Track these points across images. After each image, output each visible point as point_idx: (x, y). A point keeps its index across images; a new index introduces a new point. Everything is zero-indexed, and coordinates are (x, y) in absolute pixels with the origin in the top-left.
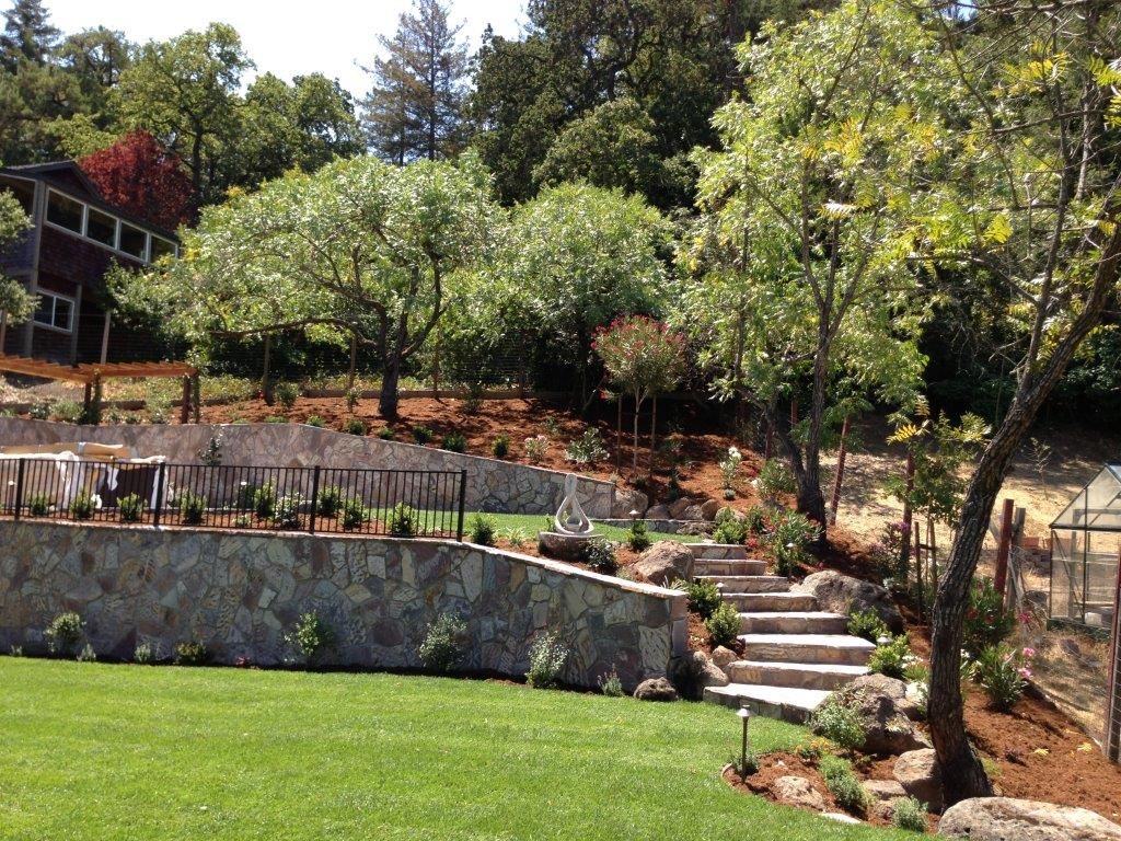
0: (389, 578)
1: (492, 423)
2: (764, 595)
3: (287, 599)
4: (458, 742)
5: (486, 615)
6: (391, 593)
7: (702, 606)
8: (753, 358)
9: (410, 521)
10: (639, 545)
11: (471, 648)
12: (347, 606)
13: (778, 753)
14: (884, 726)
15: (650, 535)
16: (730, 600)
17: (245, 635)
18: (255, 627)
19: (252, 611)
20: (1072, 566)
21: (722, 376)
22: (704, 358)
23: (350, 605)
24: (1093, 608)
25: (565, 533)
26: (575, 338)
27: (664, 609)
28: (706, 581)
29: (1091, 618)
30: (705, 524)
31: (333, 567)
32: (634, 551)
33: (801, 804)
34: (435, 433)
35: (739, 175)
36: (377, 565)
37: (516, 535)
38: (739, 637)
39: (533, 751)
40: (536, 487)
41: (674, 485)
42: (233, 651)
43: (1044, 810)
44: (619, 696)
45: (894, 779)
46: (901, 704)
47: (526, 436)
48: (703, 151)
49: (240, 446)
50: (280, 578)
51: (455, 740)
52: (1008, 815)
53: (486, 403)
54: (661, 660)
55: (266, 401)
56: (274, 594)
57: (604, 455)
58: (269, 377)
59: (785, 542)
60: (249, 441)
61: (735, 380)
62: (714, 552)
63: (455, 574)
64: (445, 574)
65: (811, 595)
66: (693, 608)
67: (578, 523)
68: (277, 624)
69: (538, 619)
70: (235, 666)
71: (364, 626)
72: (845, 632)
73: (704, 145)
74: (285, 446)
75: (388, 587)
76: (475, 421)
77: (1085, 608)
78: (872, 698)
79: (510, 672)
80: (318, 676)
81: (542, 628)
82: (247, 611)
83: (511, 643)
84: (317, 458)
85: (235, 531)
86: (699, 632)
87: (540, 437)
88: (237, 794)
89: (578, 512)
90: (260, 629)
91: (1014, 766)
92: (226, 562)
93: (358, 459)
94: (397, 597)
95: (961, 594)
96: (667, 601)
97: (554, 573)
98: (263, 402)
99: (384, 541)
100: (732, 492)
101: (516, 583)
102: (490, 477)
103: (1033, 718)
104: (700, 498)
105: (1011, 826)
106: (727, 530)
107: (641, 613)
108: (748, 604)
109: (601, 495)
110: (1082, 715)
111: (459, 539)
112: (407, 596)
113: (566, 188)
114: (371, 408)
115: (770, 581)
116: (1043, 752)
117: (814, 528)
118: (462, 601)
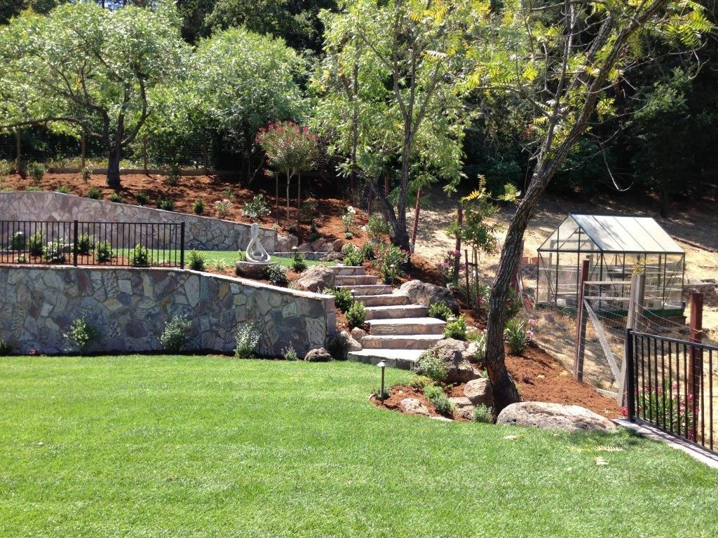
0: (134, 294)
1: (188, 191)
2: (378, 296)
3: (60, 310)
4: (201, 393)
5: (204, 315)
6: (137, 304)
7: (343, 305)
8: (362, 150)
9: (146, 257)
10: (299, 268)
11: (195, 336)
12: (106, 313)
13: (398, 386)
14: (457, 367)
15: (305, 262)
16: (359, 300)
17: (33, 334)
18: (40, 330)
19: (36, 319)
20: (549, 273)
21: (344, 161)
22: (331, 150)
23: (108, 312)
24: (561, 296)
25: (253, 262)
26: (243, 136)
27: (321, 307)
28: (343, 289)
29: (560, 301)
30: (337, 254)
31: (94, 288)
32: (296, 271)
33: (417, 413)
34: (151, 198)
35: (353, 30)
36: (126, 286)
37: (220, 263)
38: (366, 322)
39: (251, 395)
40: (225, 233)
41: (314, 230)
42: (25, 346)
43: (555, 407)
44: (296, 360)
45: (464, 396)
46: (465, 354)
47: (215, 200)
48: (327, 12)
49: (8, 207)
50: (55, 296)
51: (198, 392)
52: (536, 411)
53: (184, 178)
54: (320, 338)
55: (21, 175)
56: (52, 307)
57: (268, 212)
58: (22, 159)
59: (388, 264)
60: (15, 204)
61: (352, 163)
62: (346, 271)
63: (181, 290)
64: (174, 290)
65: (405, 295)
66: (337, 306)
67: (261, 255)
68: (55, 327)
69: (239, 316)
70: (29, 355)
71: (119, 325)
72: (427, 315)
73: (326, 8)
74: (42, 208)
75: (134, 300)
76: (177, 190)
77: (557, 296)
78: (450, 351)
79: (221, 350)
80: (91, 358)
81: (243, 322)
82: (33, 319)
83: (222, 332)
84: (67, 215)
85: (19, 266)
86: (342, 320)
87: (225, 200)
88: (61, 434)
89: (260, 248)
90: (44, 331)
91: (528, 385)
92: (14, 287)
93: (97, 216)
94: (142, 306)
95: (505, 289)
96: (323, 302)
97: (248, 287)
98: (19, 176)
99: (129, 270)
100: (350, 234)
101: (224, 294)
102: (193, 227)
103: (534, 358)
104: (331, 238)
105: (538, 417)
106: (352, 258)
107: (307, 309)
108: (369, 302)
109: (268, 237)
110: (560, 356)
111: (182, 267)
112: (148, 305)
113: (231, 32)
114: (102, 181)
115: (381, 287)
116: (543, 377)
117: (405, 255)
118: (187, 307)
